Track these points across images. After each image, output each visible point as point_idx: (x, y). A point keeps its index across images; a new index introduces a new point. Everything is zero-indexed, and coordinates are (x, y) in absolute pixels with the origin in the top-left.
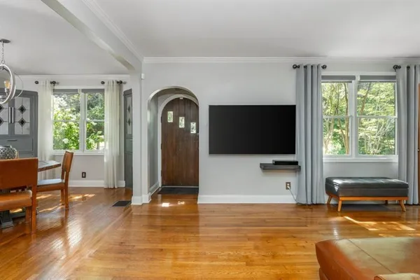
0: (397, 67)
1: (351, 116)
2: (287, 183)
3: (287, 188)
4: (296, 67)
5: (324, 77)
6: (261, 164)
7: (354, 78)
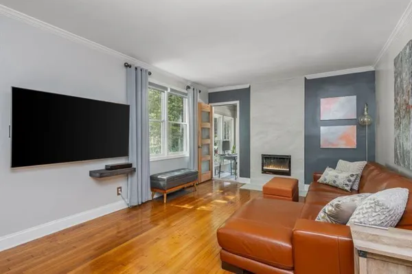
0: (188, 88)
1: (164, 121)
2: (118, 188)
3: (119, 194)
4: (127, 66)
5: (150, 84)
6: (90, 172)
7: (166, 89)
